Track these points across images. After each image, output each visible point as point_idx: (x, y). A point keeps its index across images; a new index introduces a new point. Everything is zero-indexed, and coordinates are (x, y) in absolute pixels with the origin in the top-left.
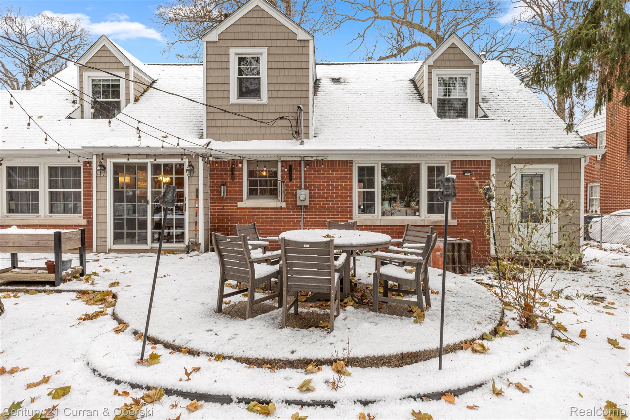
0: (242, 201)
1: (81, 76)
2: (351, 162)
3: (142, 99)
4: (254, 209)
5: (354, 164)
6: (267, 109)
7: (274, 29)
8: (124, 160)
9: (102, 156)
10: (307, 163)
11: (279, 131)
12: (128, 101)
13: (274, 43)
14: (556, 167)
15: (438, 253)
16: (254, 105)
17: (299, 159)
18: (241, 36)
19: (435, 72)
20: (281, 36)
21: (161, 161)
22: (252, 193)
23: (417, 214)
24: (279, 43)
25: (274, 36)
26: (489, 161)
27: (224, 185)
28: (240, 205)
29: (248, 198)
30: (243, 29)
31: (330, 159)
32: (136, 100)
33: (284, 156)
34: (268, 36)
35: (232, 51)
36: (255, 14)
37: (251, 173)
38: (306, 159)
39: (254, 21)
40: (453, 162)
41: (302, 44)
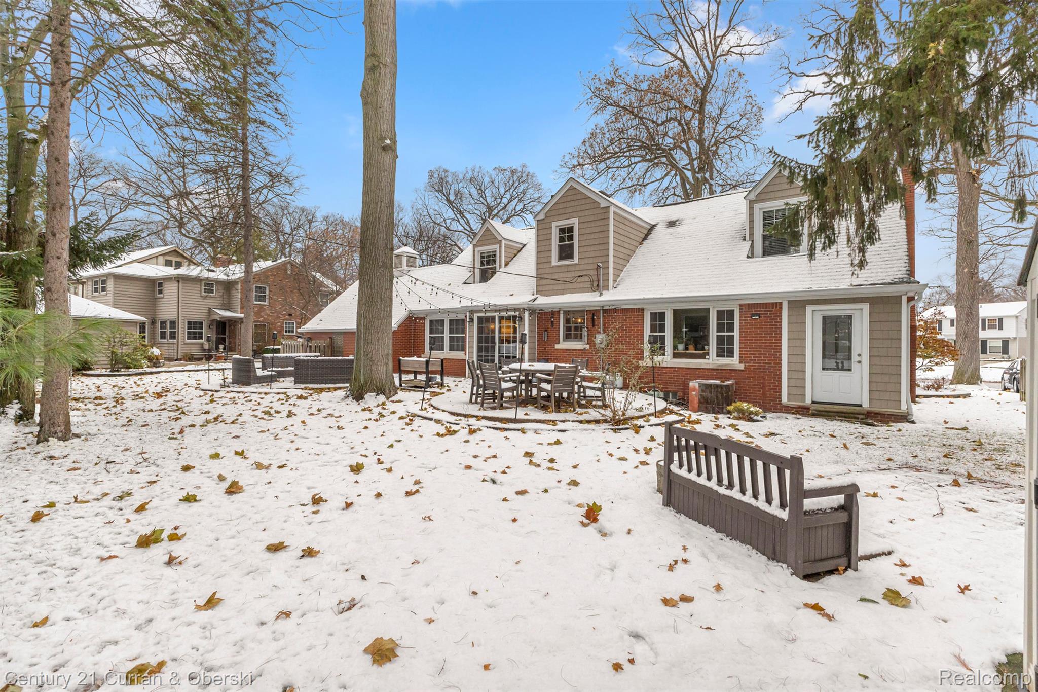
0: (559, 343)
1: (474, 251)
2: (643, 309)
3: (511, 263)
4: (567, 350)
5: (645, 311)
6: (577, 268)
7: (583, 202)
8: (483, 315)
9: (472, 312)
10: (605, 311)
11: (581, 285)
12: (500, 266)
13: (582, 214)
14: (866, 307)
15: (694, 393)
16: (568, 265)
17: (599, 308)
18: (561, 212)
19: (757, 206)
20: (588, 207)
21: (503, 314)
22: (568, 337)
23: (707, 357)
24: (587, 213)
25: (583, 208)
26: (781, 303)
27: (546, 331)
28: (557, 346)
29: (564, 341)
30: (561, 206)
31: (623, 307)
32: (506, 264)
33: (588, 306)
34: (578, 208)
35: (554, 224)
36: (570, 193)
37: (567, 321)
38: (605, 308)
39: (569, 198)
40: (741, 305)
41: (604, 211)
